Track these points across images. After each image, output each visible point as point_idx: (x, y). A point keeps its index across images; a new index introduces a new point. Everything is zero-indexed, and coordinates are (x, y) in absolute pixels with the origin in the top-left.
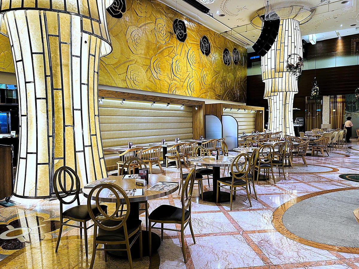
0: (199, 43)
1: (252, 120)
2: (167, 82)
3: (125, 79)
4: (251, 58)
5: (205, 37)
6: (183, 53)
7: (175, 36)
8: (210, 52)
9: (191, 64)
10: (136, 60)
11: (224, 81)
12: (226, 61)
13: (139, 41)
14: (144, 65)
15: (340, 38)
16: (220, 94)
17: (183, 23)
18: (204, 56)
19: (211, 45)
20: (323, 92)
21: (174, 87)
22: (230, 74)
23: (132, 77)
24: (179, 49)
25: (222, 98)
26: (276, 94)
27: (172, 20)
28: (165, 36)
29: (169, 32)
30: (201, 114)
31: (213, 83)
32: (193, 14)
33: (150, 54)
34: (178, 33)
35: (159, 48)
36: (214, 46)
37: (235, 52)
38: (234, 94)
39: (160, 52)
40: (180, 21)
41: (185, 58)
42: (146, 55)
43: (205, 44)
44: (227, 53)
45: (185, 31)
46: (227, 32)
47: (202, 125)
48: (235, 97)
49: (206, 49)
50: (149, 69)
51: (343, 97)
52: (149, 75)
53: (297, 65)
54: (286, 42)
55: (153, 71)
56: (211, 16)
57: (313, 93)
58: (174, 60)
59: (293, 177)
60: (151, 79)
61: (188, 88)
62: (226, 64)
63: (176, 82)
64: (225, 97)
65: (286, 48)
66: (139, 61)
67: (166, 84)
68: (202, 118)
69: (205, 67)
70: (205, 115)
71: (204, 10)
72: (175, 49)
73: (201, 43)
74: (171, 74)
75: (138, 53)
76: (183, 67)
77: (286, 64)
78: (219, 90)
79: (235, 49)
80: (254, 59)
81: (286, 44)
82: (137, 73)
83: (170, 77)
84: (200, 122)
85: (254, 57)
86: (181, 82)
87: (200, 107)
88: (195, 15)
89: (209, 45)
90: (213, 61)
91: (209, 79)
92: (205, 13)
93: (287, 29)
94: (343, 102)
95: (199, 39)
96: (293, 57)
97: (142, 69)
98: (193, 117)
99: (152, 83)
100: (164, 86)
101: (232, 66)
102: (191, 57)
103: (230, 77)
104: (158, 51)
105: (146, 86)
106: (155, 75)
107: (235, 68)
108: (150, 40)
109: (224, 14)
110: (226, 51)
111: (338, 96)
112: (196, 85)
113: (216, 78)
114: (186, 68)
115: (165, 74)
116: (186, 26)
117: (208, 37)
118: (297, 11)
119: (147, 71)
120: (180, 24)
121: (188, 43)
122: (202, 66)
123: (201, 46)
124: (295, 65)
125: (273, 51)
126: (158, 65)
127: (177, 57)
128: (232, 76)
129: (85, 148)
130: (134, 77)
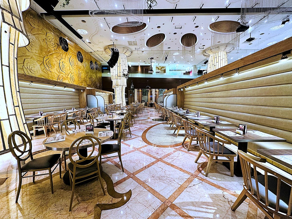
0: (76, 55)
1: (108, 98)
2: (57, 74)
3: (22, 68)
4: (103, 68)
5: (79, 52)
6: (66, 58)
7: (61, 47)
8: (83, 61)
9: (72, 65)
10: (31, 56)
11: (91, 78)
12: (92, 67)
13: (33, 44)
14: (39, 61)
15: (139, 66)
16: (89, 84)
17: (66, 40)
18: (79, 62)
19: (83, 57)
20: (135, 87)
21: (62, 78)
22: (94, 74)
23: (28, 67)
24: (64, 56)
25: (91, 86)
26: (118, 86)
27: (58, 37)
28: (54, 45)
29: (57, 44)
30: (85, 94)
31: (86, 78)
32: (72, 37)
33: (43, 55)
34: (63, 46)
35: (49, 52)
36: (85, 58)
37: (96, 64)
38: (96, 85)
39: (51, 55)
40: (64, 39)
41: (68, 61)
42: (39, 54)
43: (80, 56)
44: (92, 63)
45: (68, 46)
46: (91, 52)
47: (85, 100)
48: (97, 87)
49: (81, 58)
50: (43, 64)
51: (142, 90)
52: (43, 67)
53: (127, 74)
54: (122, 63)
55: (46, 66)
56: (83, 41)
57: (132, 87)
58: (60, 61)
59: (137, 122)
60: (44, 70)
61: (71, 79)
62: (92, 69)
63: (63, 75)
64: (92, 86)
65: (122, 66)
66: (34, 57)
67: (56, 75)
68: (85, 96)
69: (81, 69)
70: (87, 95)
71: (80, 37)
72: (61, 55)
73: (77, 55)
74: (59, 69)
75: (33, 52)
76: (67, 67)
77: (122, 74)
78: (89, 82)
79: (96, 62)
80: (104, 69)
81: (122, 64)
82: (33, 65)
83: (59, 71)
84: (84, 99)
85: (105, 68)
86: (66, 75)
87: (84, 90)
88: (74, 38)
89: (82, 57)
90: (85, 66)
91: (83, 75)
92: (80, 39)
93: (122, 58)
94: (141, 92)
95: (76, 52)
96: (125, 71)
97: (37, 63)
98: (79, 96)
99: (46, 73)
100: (54, 76)
101: (95, 70)
102: (72, 61)
103: (94, 76)
104: (49, 54)
105: (41, 75)
106: (48, 68)
107: (96, 72)
108: (42, 45)
109: (91, 42)
110: (91, 62)
111: (140, 89)
112: (76, 78)
113: (87, 76)
114: (69, 67)
115: (55, 69)
116: (68, 43)
117: (81, 52)
118: (126, 50)
119: (41, 65)
120: (64, 41)
121: (70, 53)
122: (79, 68)
123: (78, 57)
124: (126, 75)
125: (116, 67)
126: (49, 62)
127: (63, 60)
128: (95, 76)
129: (10, 117)
130: (31, 68)
